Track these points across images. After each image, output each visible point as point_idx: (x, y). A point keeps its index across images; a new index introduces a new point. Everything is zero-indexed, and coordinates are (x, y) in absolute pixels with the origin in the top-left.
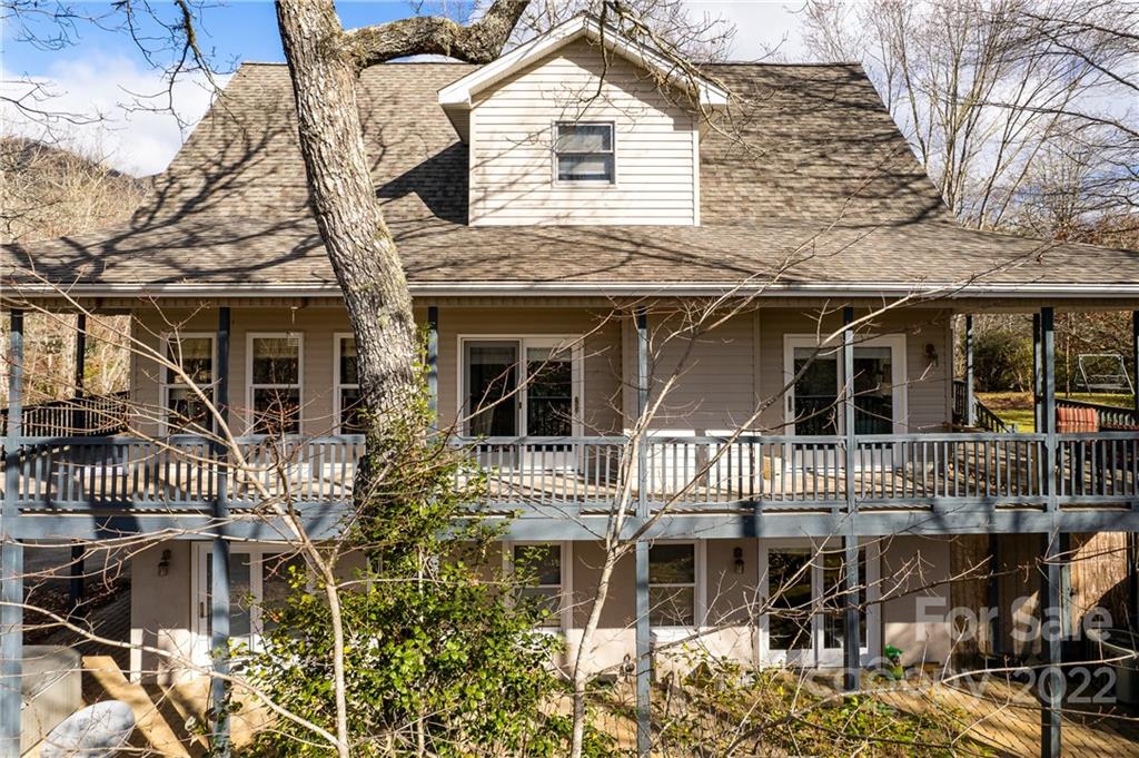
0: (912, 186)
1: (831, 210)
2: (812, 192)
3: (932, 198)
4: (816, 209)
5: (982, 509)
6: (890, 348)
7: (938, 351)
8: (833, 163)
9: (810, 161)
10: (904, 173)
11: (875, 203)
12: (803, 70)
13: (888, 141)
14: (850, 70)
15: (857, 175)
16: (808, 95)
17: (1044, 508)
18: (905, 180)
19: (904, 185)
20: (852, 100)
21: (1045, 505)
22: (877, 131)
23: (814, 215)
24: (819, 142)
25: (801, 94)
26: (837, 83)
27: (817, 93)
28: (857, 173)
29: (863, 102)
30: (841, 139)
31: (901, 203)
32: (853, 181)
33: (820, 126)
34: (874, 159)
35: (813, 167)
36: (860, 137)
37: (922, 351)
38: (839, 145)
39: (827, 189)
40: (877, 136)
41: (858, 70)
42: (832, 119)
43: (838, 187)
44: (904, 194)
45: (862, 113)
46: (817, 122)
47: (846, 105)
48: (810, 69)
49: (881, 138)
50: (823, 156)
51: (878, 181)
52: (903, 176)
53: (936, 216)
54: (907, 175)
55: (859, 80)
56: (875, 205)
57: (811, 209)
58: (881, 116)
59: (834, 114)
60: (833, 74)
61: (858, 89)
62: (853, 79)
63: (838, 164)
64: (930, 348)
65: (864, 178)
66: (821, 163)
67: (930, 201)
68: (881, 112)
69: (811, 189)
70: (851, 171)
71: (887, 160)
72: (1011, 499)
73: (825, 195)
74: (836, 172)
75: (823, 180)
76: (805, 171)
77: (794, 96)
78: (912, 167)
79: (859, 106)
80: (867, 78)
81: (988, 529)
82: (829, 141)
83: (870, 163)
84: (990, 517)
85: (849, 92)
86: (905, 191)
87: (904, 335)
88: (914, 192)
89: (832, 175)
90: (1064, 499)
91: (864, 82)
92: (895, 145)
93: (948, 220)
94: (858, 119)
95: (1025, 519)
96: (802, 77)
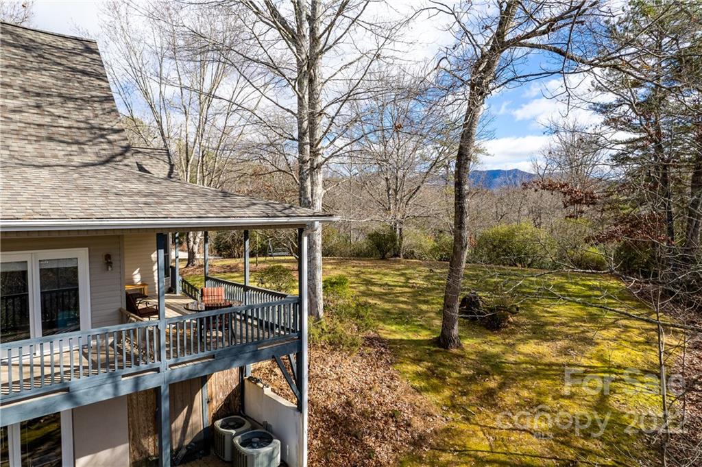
0: (108, 137)
1: (32, 150)
2: (17, 134)
3: (122, 147)
4: (17, 149)
5: (110, 381)
6: (77, 258)
7: (114, 259)
8: (46, 113)
9: (25, 109)
10: (106, 126)
11: (75, 147)
12: (43, 37)
13: (101, 102)
14: (84, 44)
15: (64, 125)
16: (40, 56)
17: (158, 370)
18: (105, 133)
19: (103, 136)
20: (80, 67)
21: (159, 368)
22: (94, 93)
23: (12, 153)
24: (38, 95)
25: (34, 55)
26: (72, 52)
27: (50, 57)
28: (65, 123)
29: (89, 70)
30: (60, 95)
31: (96, 149)
32: (60, 129)
33: (45, 82)
34: (85, 114)
35: (24, 114)
36: (78, 96)
37: (102, 260)
38: (57, 100)
39: (34, 133)
40: (92, 97)
41: (92, 46)
42: (58, 79)
43: (43, 133)
44: (102, 142)
45: (85, 78)
46: (44, 79)
47: (74, 70)
48: (51, 37)
49: (96, 99)
50: (38, 107)
51: (82, 131)
52: (104, 129)
53: (120, 161)
54: (108, 129)
55: (91, 53)
56: (73, 149)
57: (11, 149)
58: (100, 83)
59: (61, 76)
60: (70, 45)
61: (88, 60)
62: (86, 52)
63: (51, 114)
64: (108, 257)
65: (70, 128)
66: (35, 111)
67: (120, 149)
68: (102, 80)
69: (17, 132)
70: (61, 121)
71: (96, 116)
72: (133, 369)
73: (29, 138)
74: (48, 120)
75: (32, 126)
76: (17, 117)
77: (27, 54)
78: (114, 123)
79: (84, 73)
80: (99, 54)
81: (115, 395)
82: (49, 95)
83: (80, 117)
84: (116, 387)
85: (78, 61)
86: (102, 140)
87: (87, 249)
88: (110, 142)
89: (42, 123)
90: (172, 361)
91: (95, 56)
92: (107, 105)
93: (130, 164)
94: (80, 83)
95: (144, 380)
96: (40, 41)
